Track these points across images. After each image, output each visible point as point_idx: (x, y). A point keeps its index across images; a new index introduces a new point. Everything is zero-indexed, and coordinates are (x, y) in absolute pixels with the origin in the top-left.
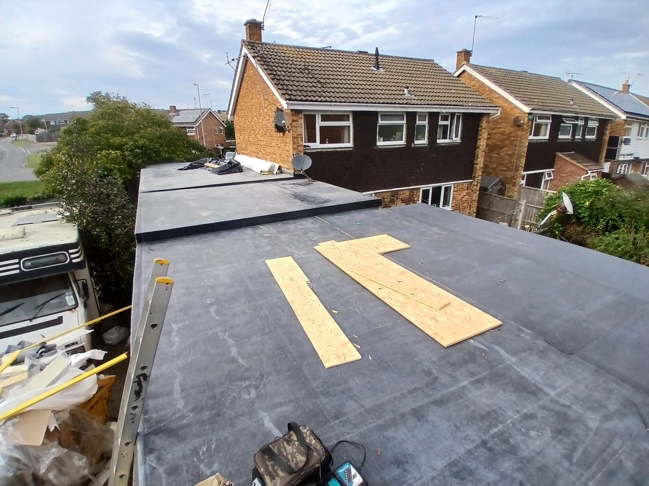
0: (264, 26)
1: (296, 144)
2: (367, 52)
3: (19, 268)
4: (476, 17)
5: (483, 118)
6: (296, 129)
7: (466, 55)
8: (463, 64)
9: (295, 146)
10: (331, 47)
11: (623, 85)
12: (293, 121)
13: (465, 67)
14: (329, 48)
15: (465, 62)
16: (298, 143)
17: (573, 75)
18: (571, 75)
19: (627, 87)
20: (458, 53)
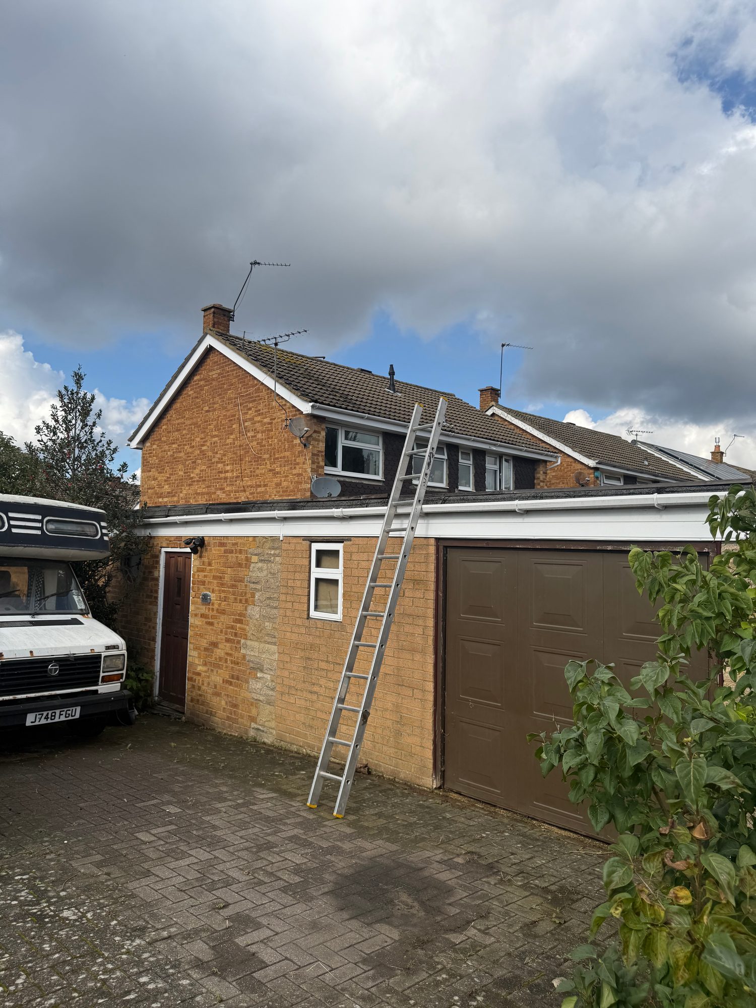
0: (234, 316)
1: (316, 464)
2: (370, 372)
3: (41, 529)
4: (503, 345)
5: (539, 467)
6: (317, 443)
7: (493, 394)
8: (491, 405)
9: (315, 466)
10: (324, 358)
11: (712, 453)
12: (315, 432)
13: (494, 410)
14: (322, 359)
15: (493, 403)
16: (319, 463)
17: (638, 433)
18: (634, 433)
19: (718, 455)
20: (481, 391)
